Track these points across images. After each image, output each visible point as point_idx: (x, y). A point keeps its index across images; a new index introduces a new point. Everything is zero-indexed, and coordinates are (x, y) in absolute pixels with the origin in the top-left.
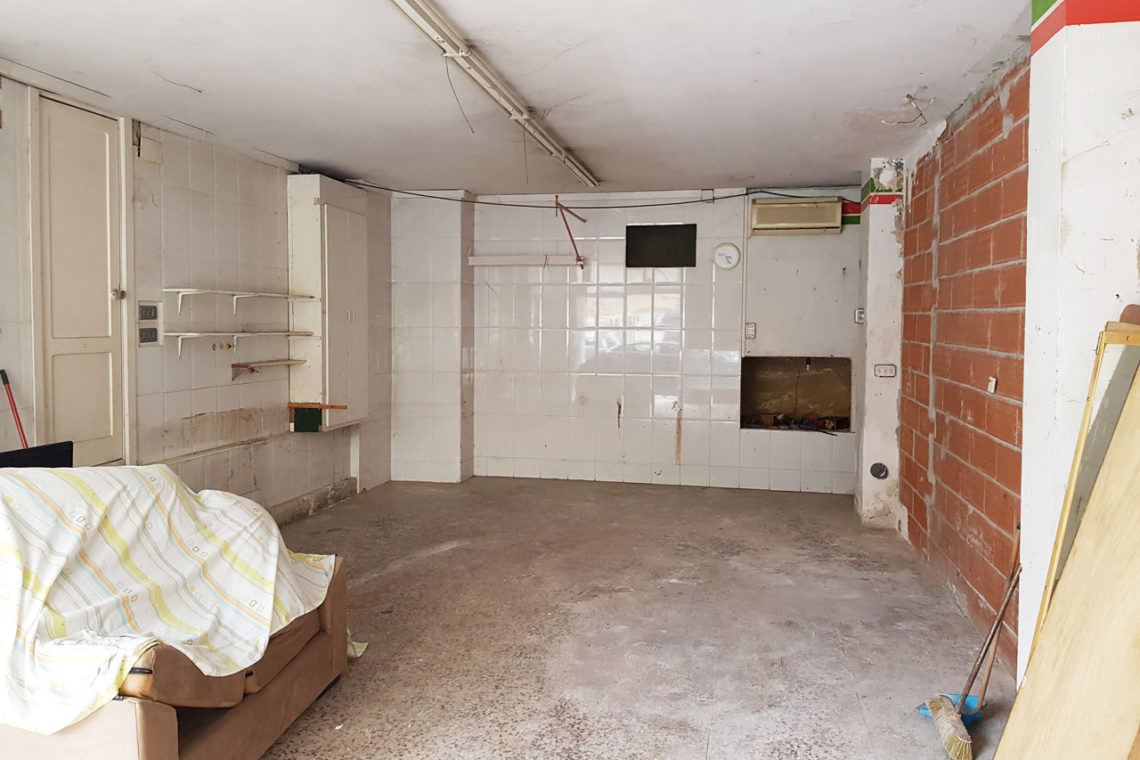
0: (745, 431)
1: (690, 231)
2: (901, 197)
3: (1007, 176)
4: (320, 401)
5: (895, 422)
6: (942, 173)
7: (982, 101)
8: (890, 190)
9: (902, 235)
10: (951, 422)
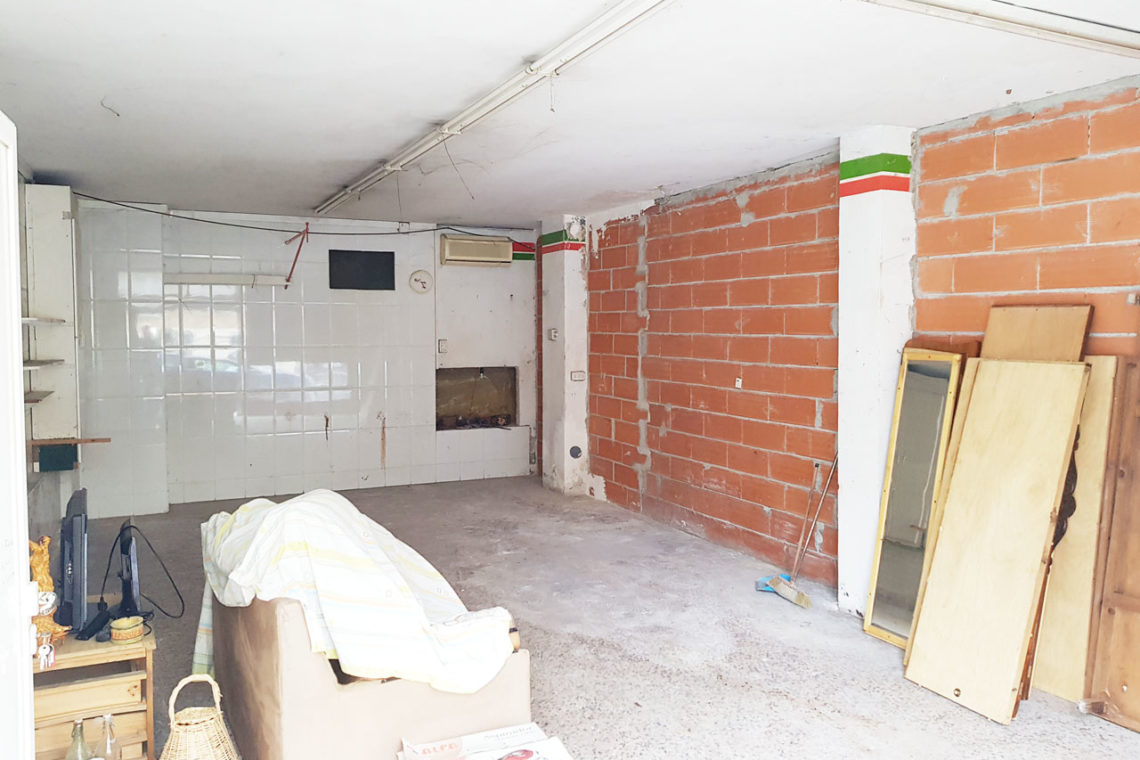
0: (440, 432)
1: (388, 259)
2: (584, 245)
3: (747, 251)
4: (73, 434)
5: (584, 414)
6: (649, 236)
7: (709, 196)
8: (577, 240)
9: (586, 274)
10: (673, 410)
